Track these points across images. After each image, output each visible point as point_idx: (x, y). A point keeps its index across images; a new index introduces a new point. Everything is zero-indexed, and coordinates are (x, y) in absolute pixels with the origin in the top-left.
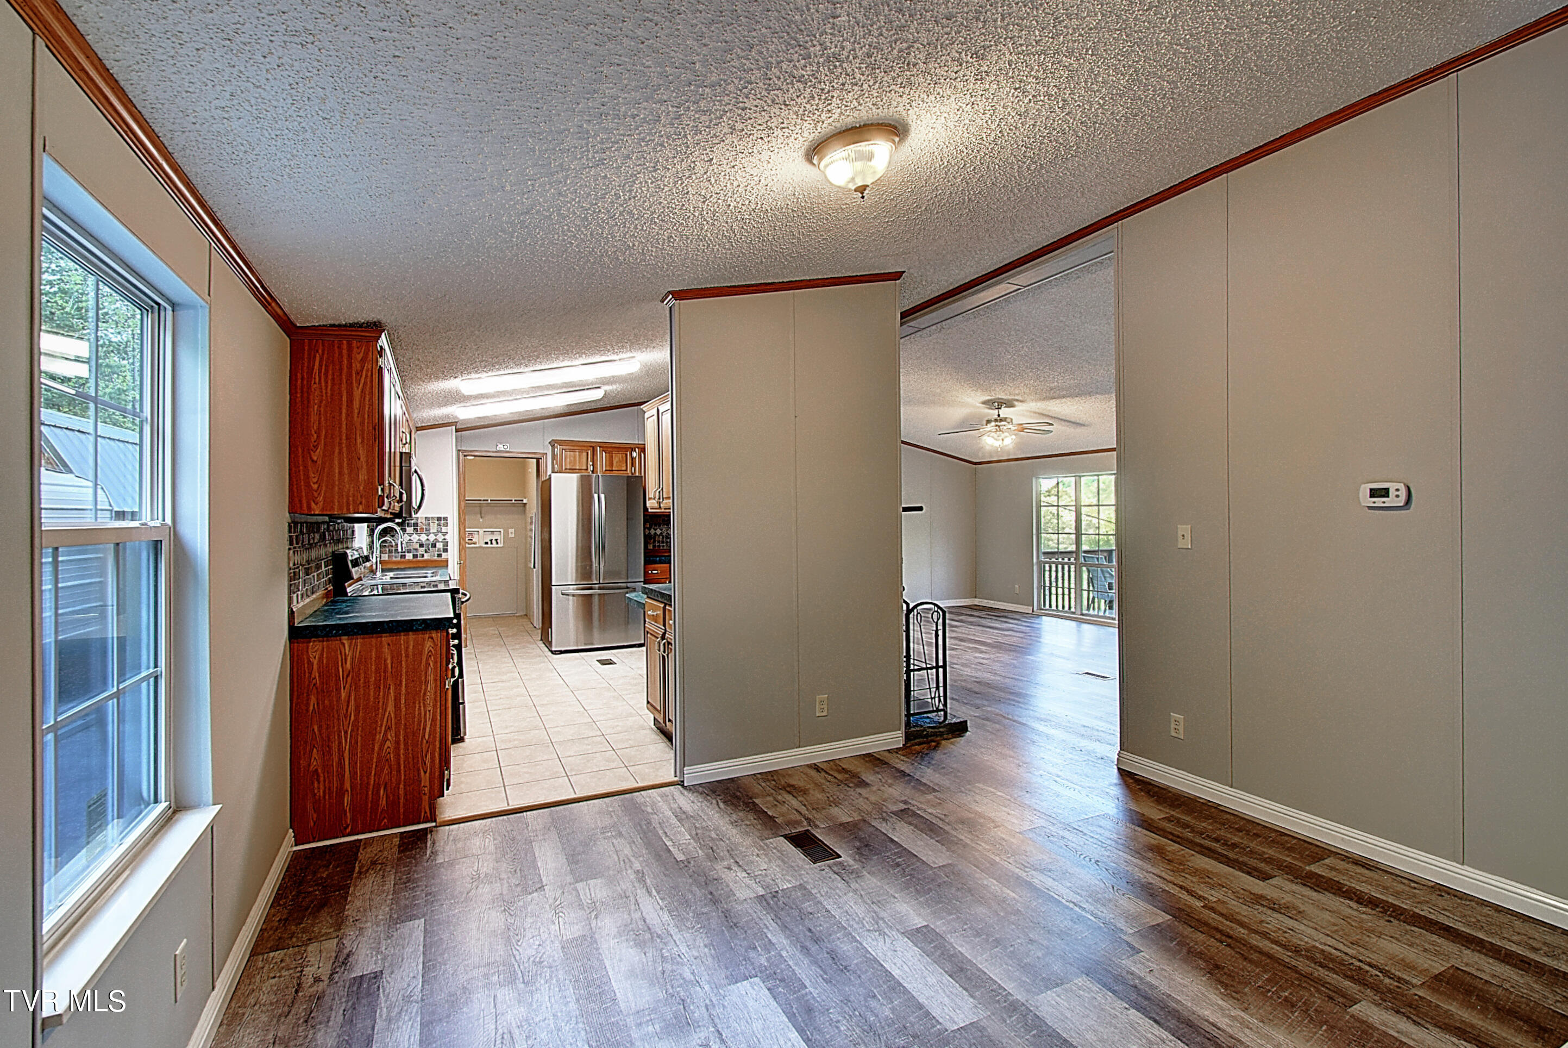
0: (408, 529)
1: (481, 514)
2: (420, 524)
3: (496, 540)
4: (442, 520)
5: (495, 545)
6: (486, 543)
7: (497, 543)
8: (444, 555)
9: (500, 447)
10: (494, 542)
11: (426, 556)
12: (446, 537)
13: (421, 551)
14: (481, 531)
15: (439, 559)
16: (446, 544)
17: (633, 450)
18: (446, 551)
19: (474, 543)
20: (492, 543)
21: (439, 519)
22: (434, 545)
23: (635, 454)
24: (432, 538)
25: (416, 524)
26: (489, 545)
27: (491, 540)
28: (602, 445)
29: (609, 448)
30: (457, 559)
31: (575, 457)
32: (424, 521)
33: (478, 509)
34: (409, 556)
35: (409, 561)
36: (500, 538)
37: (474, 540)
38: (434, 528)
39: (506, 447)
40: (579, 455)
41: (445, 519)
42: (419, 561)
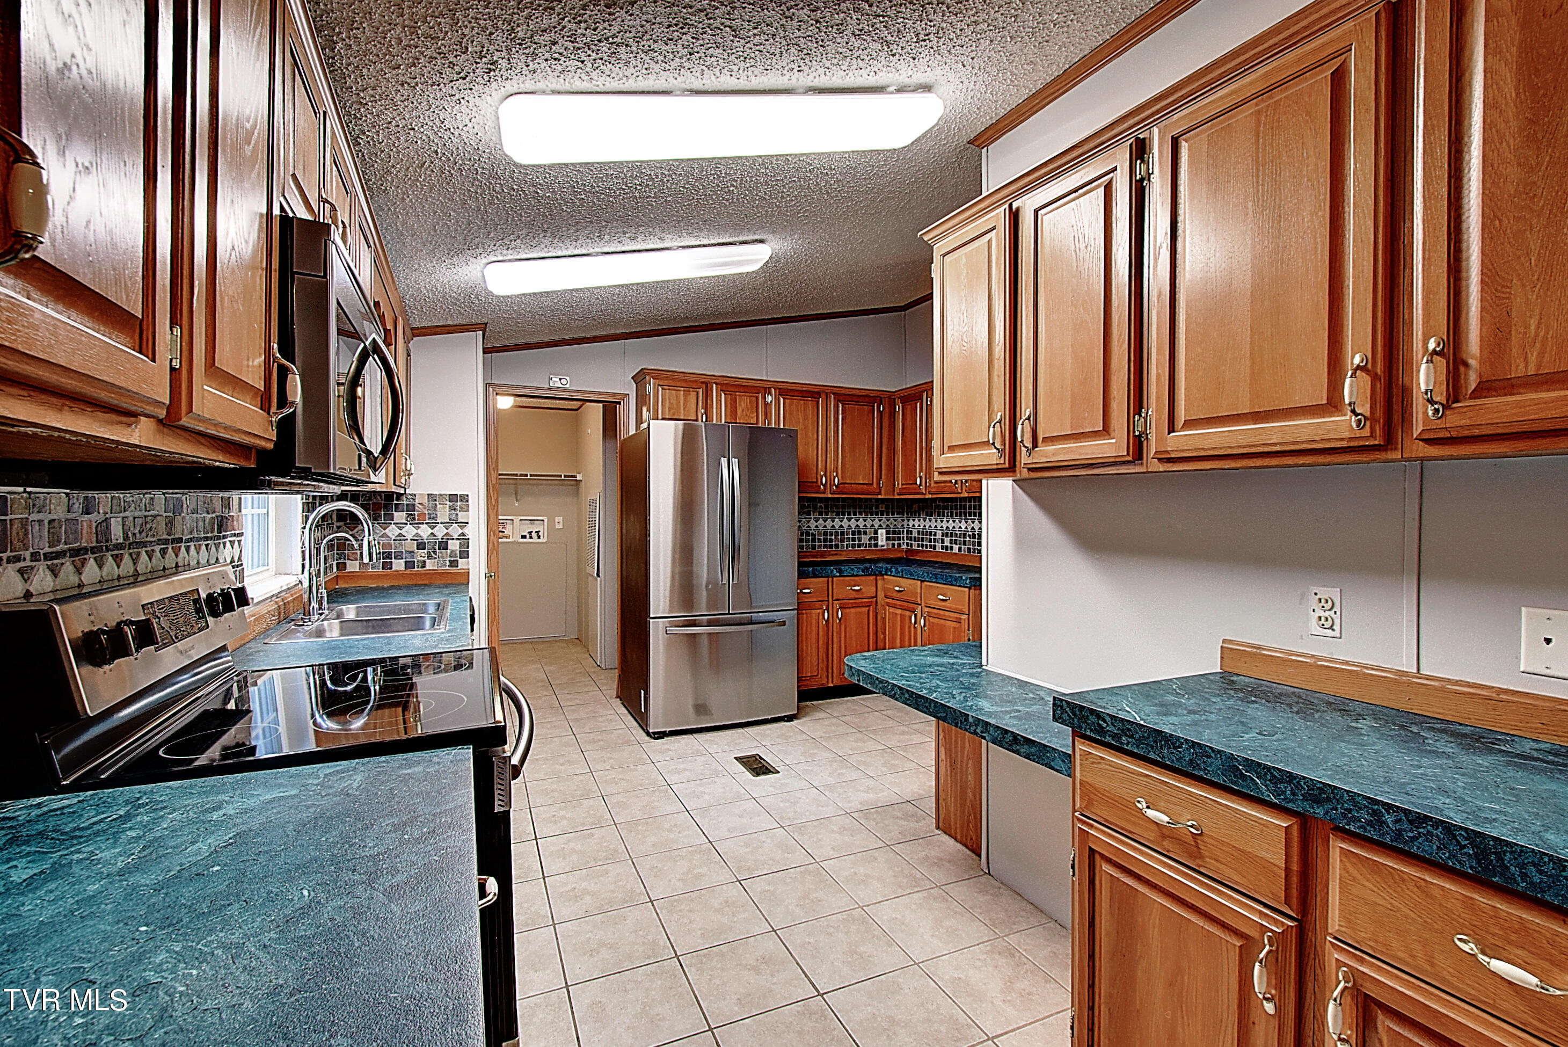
0: (396, 514)
1: (516, 494)
2: (417, 508)
3: (538, 532)
4: (458, 501)
5: (535, 540)
6: (524, 537)
7: (539, 537)
8: (462, 563)
9: (556, 382)
10: (534, 535)
11: (430, 565)
12: (466, 531)
13: (421, 555)
14: (517, 519)
15: (454, 570)
16: (464, 541)
17: (767, 391)
18: (465, 554)
19: (507, 537)
20: (531, 537)
21: (453, 498)
22: (444, 545)
23: (769, 399)
24: (440, 531)
25: (411, 507)
26: (528, 540)
27: (530, 533)
28: (720, 381)
29: (732, 387)
30: (483, 570)
31: (677, 398)
32: (425, 501)
33: (512, 487)
34: (399, 565)
35: (399, 574)
36: (543, 529)
37: (506, 532)
38: (443, 514)
39: (564, 382)
40: (685, 396)
41: (464, 498)
42: (417, 574)
